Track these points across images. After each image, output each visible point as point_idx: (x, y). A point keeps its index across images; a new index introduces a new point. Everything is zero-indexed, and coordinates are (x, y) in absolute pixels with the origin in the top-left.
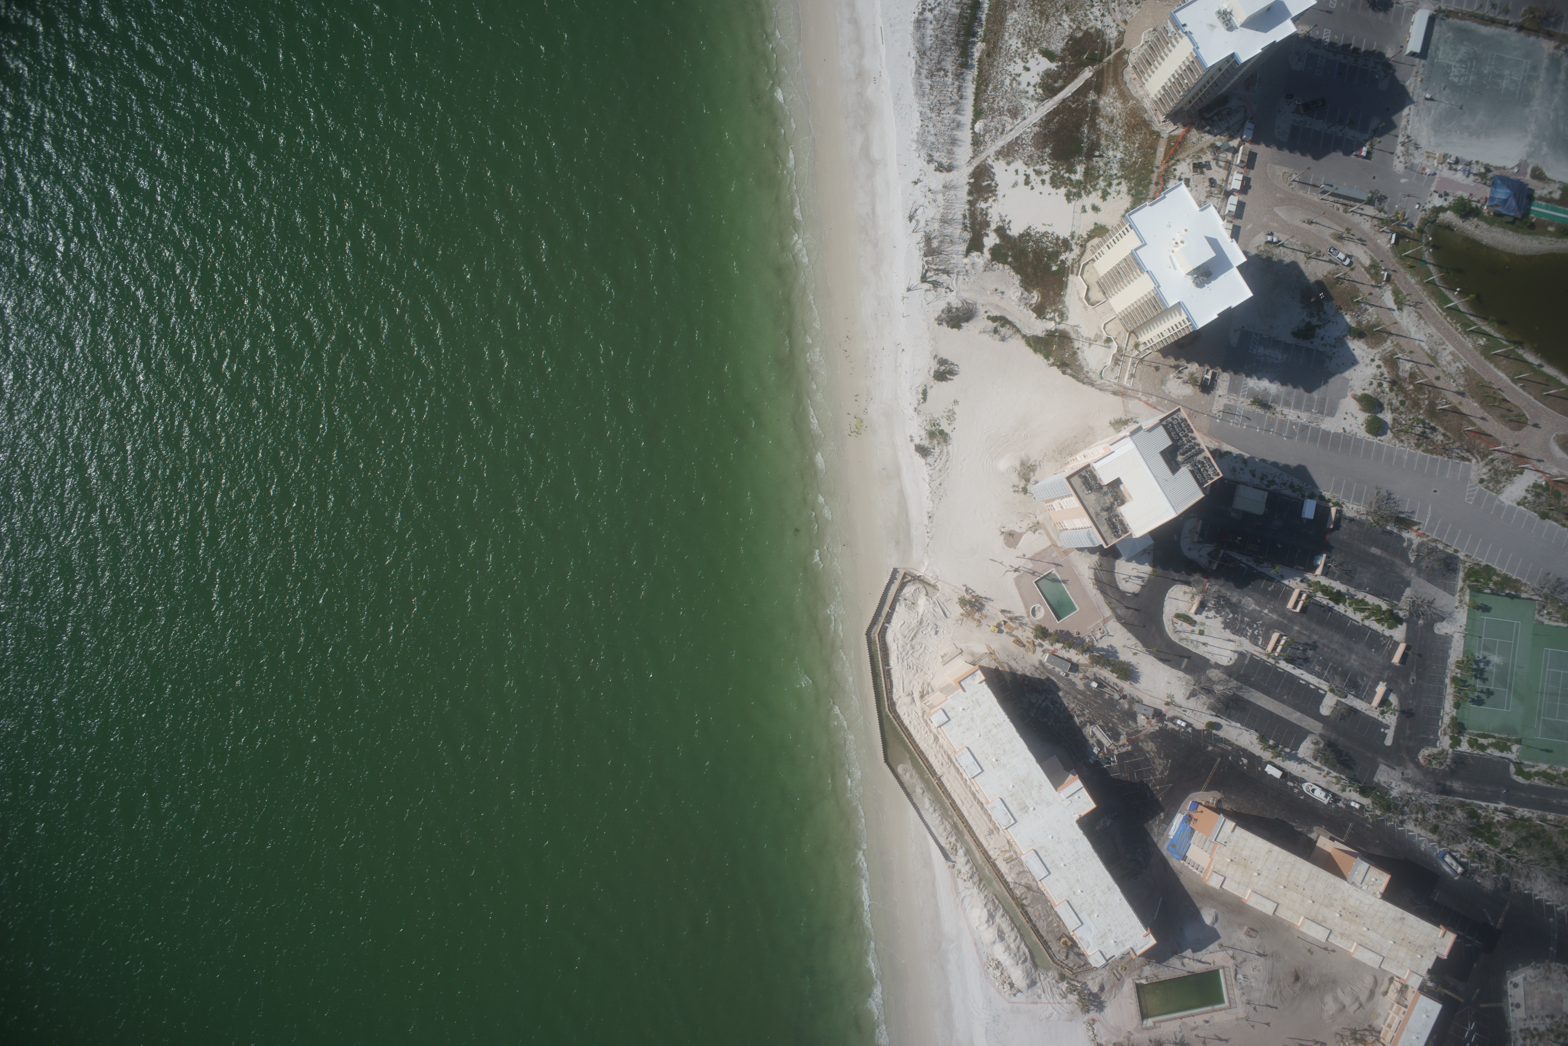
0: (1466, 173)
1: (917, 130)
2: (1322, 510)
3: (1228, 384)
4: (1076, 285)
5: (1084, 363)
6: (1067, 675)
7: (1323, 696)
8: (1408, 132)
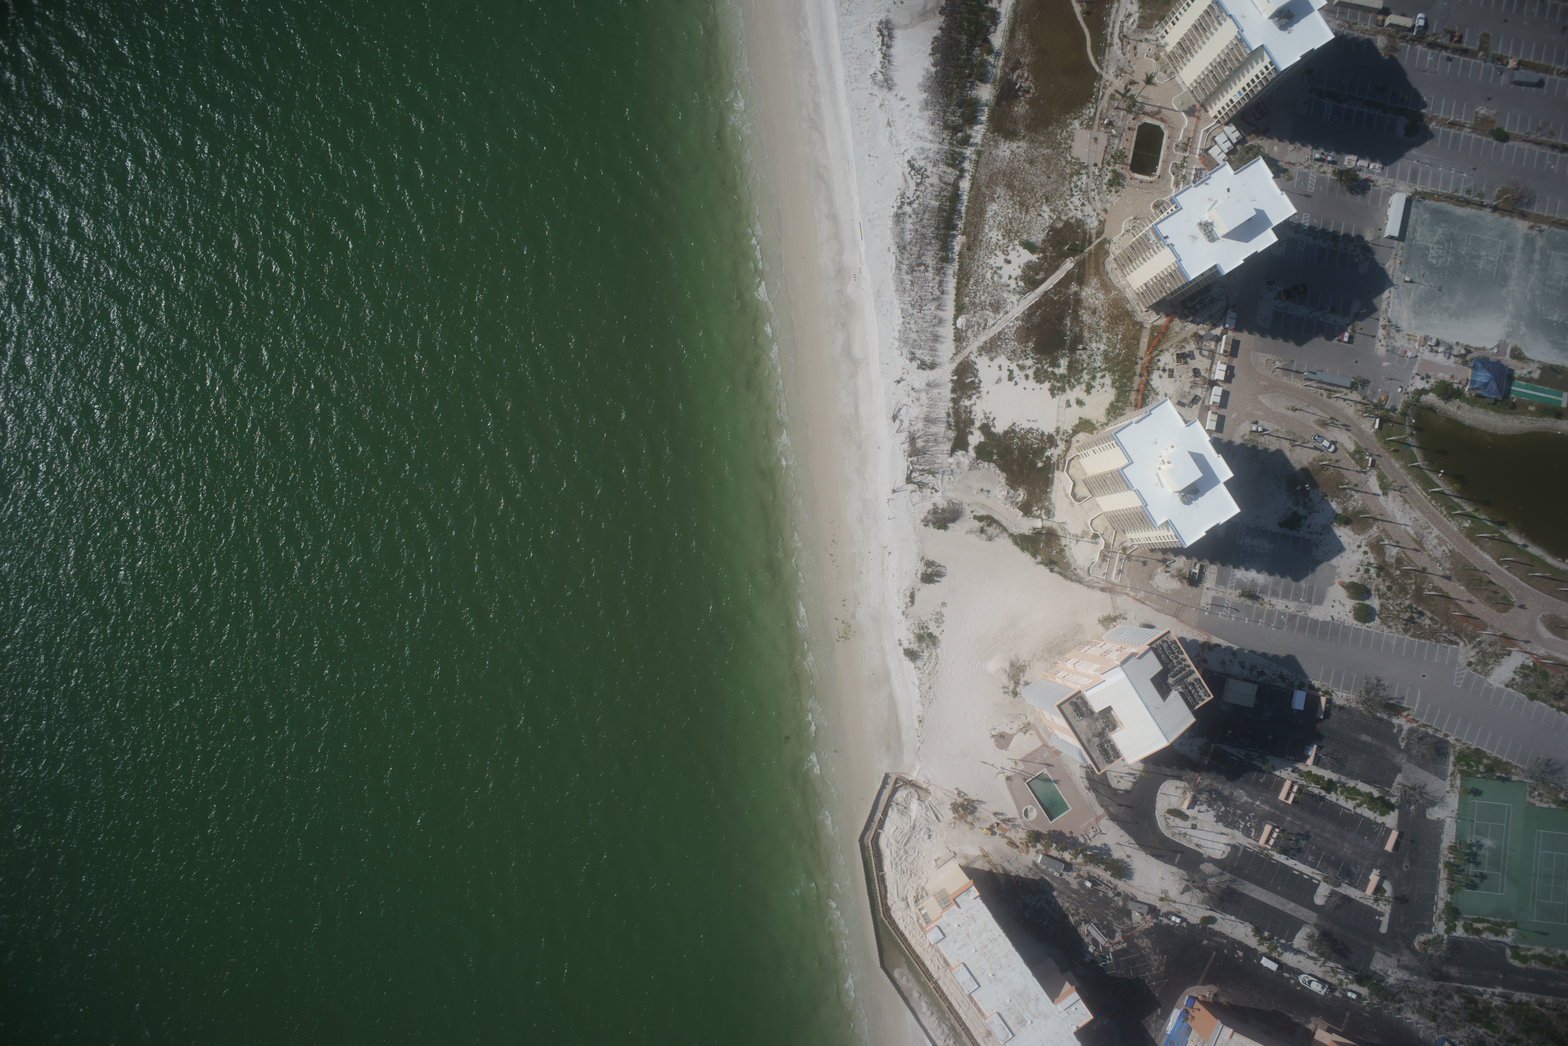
0: (1447, 355)
1: (898, 328)
2: (1312, 700)
3: (1215, 576)
4: (1062, 482)
5: (1071, 561)
6: (1061, 875)
7: (1317, 886)
8: (1389, 314)
